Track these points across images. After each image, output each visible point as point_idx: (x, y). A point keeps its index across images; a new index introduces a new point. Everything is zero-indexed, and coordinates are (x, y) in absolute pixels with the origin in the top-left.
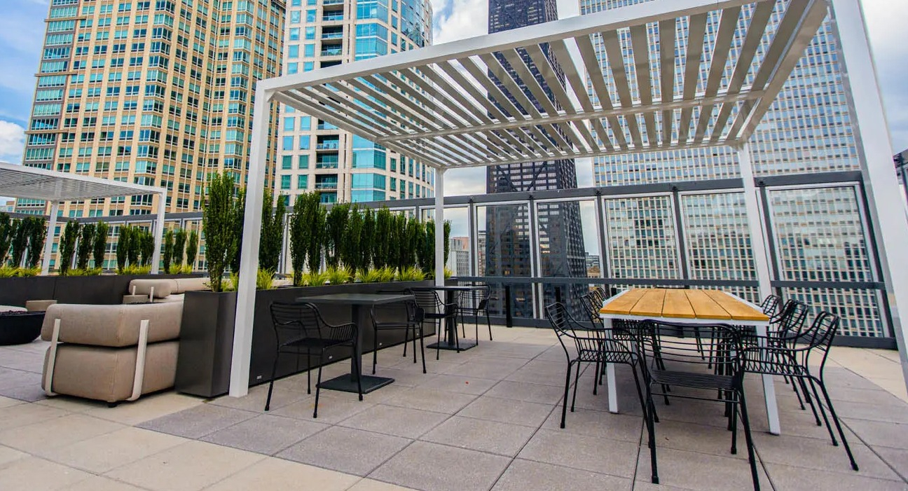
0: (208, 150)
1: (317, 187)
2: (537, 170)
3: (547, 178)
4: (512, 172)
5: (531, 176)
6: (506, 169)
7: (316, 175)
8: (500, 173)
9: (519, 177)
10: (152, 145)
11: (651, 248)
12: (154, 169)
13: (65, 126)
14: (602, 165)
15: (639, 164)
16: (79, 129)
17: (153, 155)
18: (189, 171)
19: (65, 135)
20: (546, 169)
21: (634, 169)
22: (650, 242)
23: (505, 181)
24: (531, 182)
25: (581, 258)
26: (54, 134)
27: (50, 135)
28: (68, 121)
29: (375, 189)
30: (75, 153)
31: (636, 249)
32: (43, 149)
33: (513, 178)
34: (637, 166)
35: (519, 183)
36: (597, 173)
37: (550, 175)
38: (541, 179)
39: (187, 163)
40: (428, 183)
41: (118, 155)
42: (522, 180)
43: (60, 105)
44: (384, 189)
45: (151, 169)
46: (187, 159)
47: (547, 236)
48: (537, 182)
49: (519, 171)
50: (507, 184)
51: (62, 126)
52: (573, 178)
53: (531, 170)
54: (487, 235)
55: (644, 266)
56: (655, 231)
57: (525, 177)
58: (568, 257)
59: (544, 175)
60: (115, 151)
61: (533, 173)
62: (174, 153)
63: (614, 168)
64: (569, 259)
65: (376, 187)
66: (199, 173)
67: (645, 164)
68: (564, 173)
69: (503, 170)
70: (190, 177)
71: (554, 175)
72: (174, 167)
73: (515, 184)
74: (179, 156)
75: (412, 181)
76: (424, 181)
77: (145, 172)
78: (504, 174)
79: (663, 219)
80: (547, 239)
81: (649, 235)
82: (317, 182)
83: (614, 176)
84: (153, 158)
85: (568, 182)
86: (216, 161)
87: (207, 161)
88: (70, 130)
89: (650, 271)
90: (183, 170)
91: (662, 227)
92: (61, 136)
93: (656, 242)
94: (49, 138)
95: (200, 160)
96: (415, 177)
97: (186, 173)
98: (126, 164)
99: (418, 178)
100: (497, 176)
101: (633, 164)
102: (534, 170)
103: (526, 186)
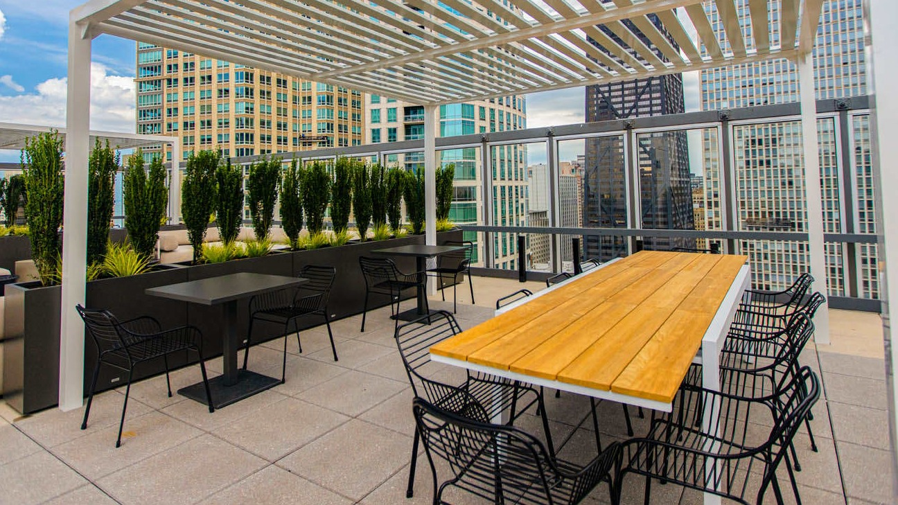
0: (301, 88)
1: (406, 119)
2: (640, 90)
3: (651, 99)
4: (613, 94)
5: (633, 98)
6: (606, 92)
7: (405, 108)
8: (600, 96)
9: (620, 99)
10: (248, 86)
11: (762, 168)
12: (252, 109)
13: (168, 72)
14: (711, 82)
15: (754, 79)
16: (181, 74)
17: (250, 96)
18: (285, 110)
19: (169, 81)
20: (650, 89)
21: (747, 84)
22: (761, 163)
23: (605, 104)
24: (633, 103)
25: (686, 180)
26: (160, 81)
27: (156, 81)
28: (170, 67)
29: (464, 119)
30: (180, 97)
31: (745, 169)
32: (152, 96)
33: (613, 100)
34: (750, 82)
35: (620, 106)
36: (704, 91)
37: (654, 95)
38: (644, 100)
39: (282, 102)
40: (520, 110)
41: (218, 97)
42: (623, 102)
43: (161, 52)
44: (473, 118)
45: (249, 110)
46: (282, 98)
47: (649, 159)
48: (640, 103)
49: (620, 93)
50: (606, 107)
51: (165, 73)
52: (680, 98)
53: (634, 91)
54: (585, 159)
55: (752, 187)
56: (768, 150)
57: (626, 99)
58: (671, 179)
59: (648, 96)
60: (215, 94)
61: (636, 94)
62: (269, 93)
63: (724, 84)
64: (672, 181)
65: (465, 117)
66: (294, 111)
67: (761, 78)
68: (670, 91)
69: (603, 93)
70: (286, 116)
71: (658, 95)
72: (271, 106)
73: (616, 106)
74: (274, 96)
75: (502, 109)
76: (515, 108)
77: (244, 113)
78: (604, 97)
79: (777, 137)
80: (649, 162)
81: (761, 154)
82: (406, 114)
83: (724, 93)
84: (249, 99)
85: (674, 101)
86: (310, 98)
87: (301, 99)
88: (173, 76)
89: (759, 192)
90: (279, 109)
91: (775, 146)
92: (165, 82)
93: (768, 162)
94: (156, 85)
95: (295, 98)
96: (505, 104)
97: (282, 112)
98: (227, 106)
99: (508, 106)
100: (597, 98)
101: (747, 80)
102: (637, 91)
103: (627, 108)
